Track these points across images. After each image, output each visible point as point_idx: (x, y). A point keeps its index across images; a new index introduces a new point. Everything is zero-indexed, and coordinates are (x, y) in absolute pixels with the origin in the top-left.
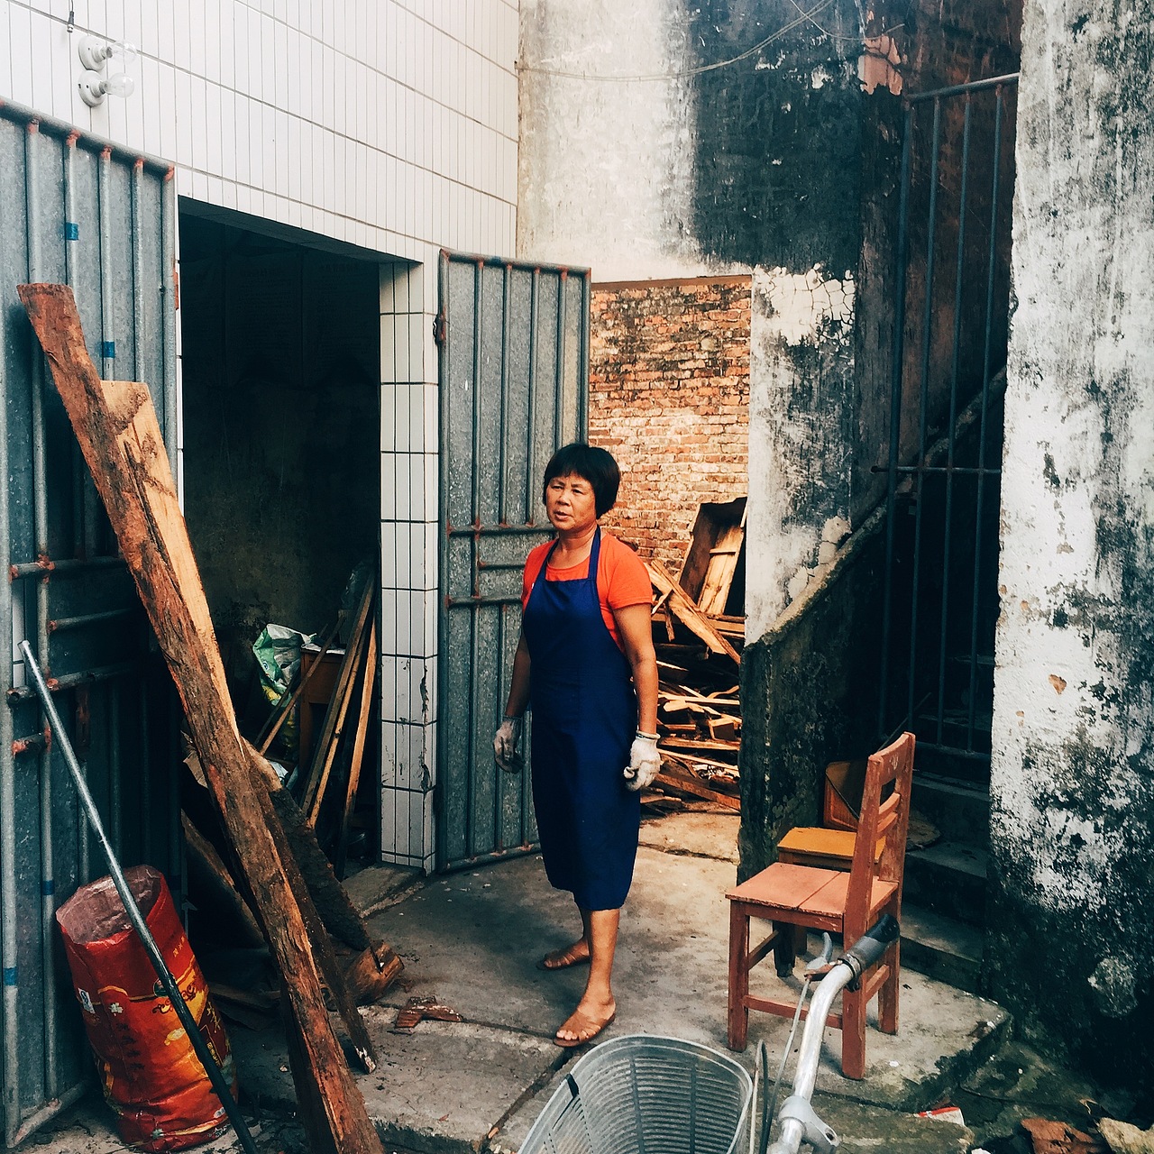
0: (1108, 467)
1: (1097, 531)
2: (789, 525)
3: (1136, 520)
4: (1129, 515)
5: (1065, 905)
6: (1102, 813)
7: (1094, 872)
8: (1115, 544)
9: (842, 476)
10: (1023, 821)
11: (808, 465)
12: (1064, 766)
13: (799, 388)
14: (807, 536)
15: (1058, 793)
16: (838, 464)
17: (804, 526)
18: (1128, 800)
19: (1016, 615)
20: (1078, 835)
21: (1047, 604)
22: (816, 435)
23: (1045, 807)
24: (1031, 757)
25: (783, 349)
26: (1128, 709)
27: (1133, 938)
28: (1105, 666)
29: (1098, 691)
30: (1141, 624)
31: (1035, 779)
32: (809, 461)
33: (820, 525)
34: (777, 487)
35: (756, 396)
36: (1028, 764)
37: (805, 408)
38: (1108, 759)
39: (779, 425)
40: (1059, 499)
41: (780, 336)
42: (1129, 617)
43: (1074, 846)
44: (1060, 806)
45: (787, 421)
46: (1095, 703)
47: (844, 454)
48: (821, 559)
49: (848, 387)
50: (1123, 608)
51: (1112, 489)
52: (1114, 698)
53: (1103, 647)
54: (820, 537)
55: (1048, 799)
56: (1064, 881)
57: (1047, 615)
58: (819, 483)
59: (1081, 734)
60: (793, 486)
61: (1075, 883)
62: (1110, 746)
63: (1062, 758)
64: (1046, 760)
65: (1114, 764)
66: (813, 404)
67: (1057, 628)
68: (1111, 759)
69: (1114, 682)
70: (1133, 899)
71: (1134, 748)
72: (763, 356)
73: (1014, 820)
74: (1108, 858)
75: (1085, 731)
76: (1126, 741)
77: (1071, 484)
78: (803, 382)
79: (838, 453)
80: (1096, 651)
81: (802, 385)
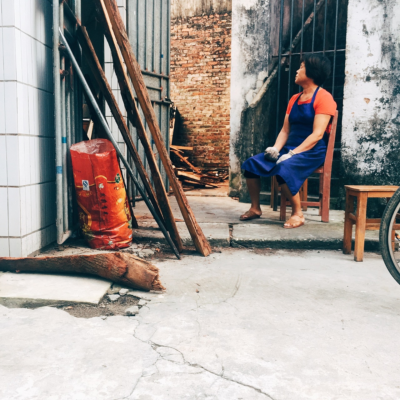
0: (386, 26)
1: (382, 47)
2: (246, 75)
3: (396, 42)
4: (393, 41)
5: (369, 173)
6: (382, 140)
7: (379, 160)
8: (388, 51)
9: (265, 57)
10: (353, 149)
11: (253, 53)
12: (369, 127)
13: (250, 25)
14: (253, 78)
15: (366, 137)
16: (264, 52)
17: (251, 75)
18: (392, 134)
19: (352, 80)
20: (374, 149)
21: (364, 75)
22: (256, 42)
23: (361, 143)
24: (357, 127)
25: (244, 11)
26: (392, 104)
27: (393, 178)
28: (384, 91)
29: (382, 100)
30: (397, 76)
31: (358, 134)
32: (253, 51)
33: (257, 74)
34: (242, 61)
35: (234, 28)
36: (355, 130)
37: (252, 32)
38: (385, 122)
39: (242, 39)
40: (368, 39)
41: (243, 6)
42: (393, 74)
43: (372, 153)
44: (367, 141)
45: (245, 37)
46: (381, 104)
47: (266, 48)
48: (257, 86)
49: (267, 25)
50: (391, 71)
51: (387, 33)
52: (387, 101)
53: (384, 85)
54: (257, 78)
55: (363, 139)
56: (368, 165)
57: (363, 78)
58: (257, 59)
59: (375, 116)
60: (247, 61)
61: (372, 165)
62: (385, 117)
63: (368, 125)
64: (362, 127)
65: (387, 123)
66: (255, 31)
67: (367, 82)
68: (386, 122)
69: (387, 96)
70: (393, 165)
71: (394, 116)
72: (237, 13)
73: (350, 149)
74: (384, 154)
75: (377, 114)
76: (391, 115)
77: (373, 33)
78: (251, 23)
79: (264, 48)
80: (381, 87)
81: (251, 24)
